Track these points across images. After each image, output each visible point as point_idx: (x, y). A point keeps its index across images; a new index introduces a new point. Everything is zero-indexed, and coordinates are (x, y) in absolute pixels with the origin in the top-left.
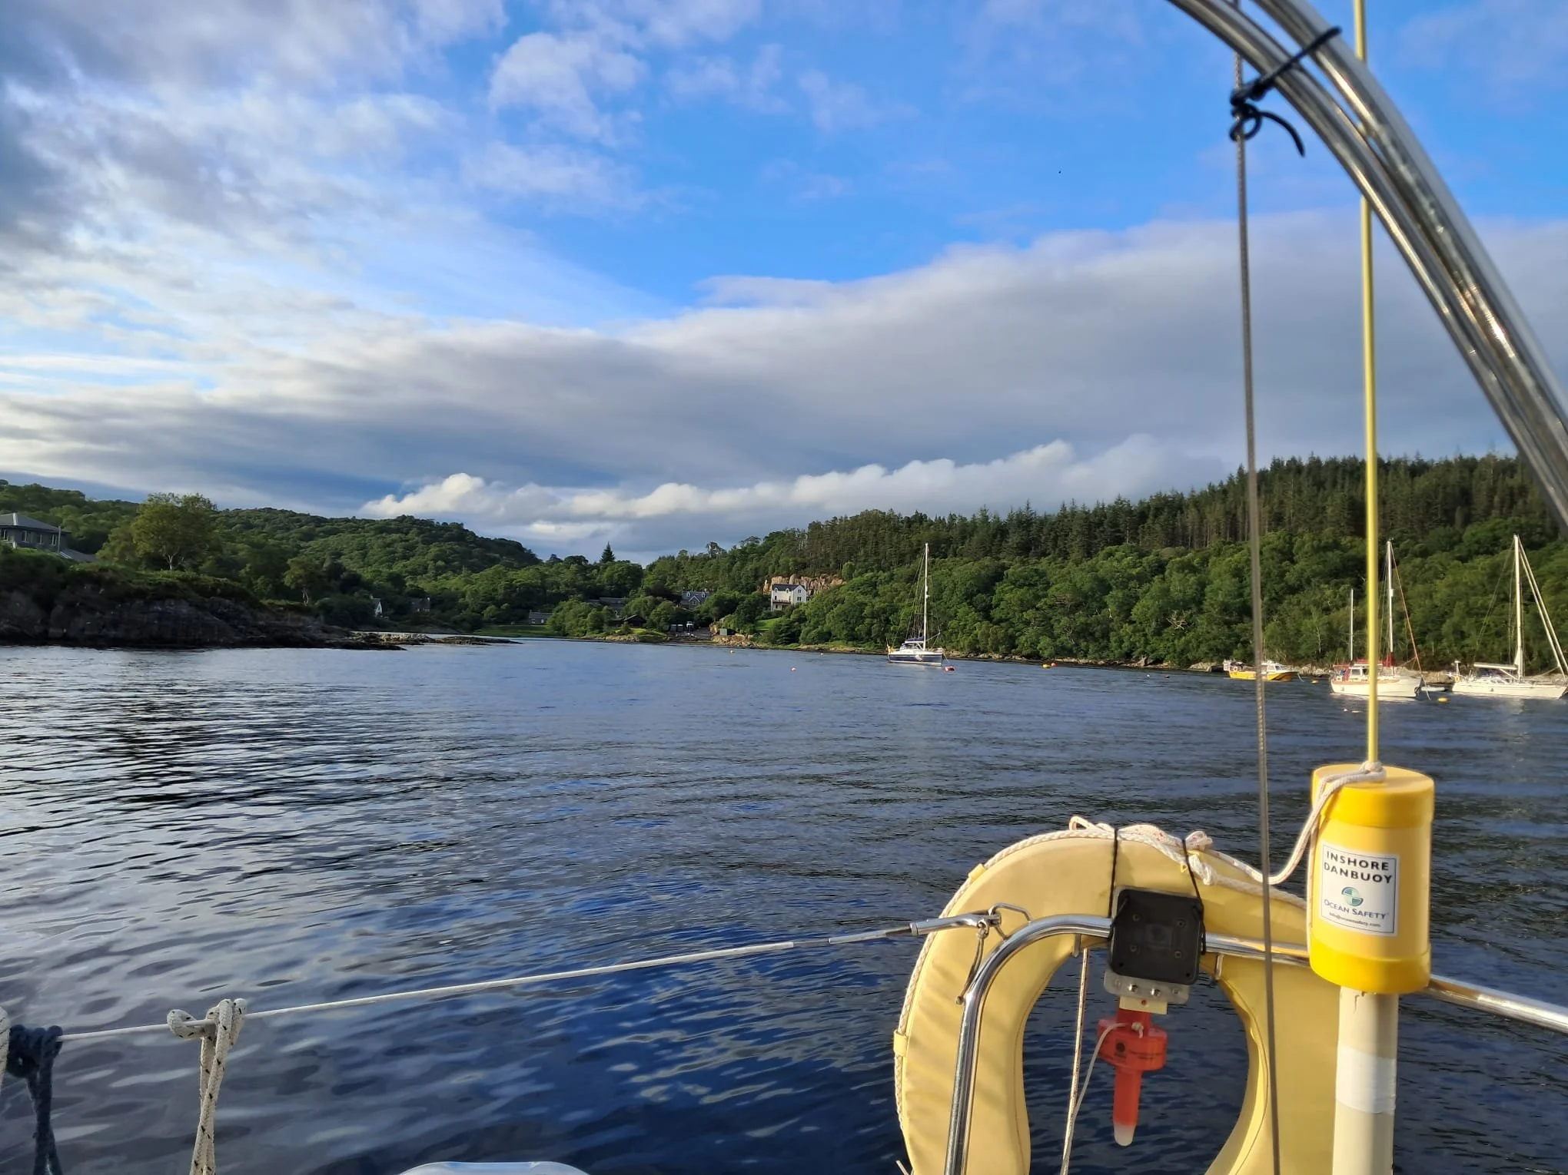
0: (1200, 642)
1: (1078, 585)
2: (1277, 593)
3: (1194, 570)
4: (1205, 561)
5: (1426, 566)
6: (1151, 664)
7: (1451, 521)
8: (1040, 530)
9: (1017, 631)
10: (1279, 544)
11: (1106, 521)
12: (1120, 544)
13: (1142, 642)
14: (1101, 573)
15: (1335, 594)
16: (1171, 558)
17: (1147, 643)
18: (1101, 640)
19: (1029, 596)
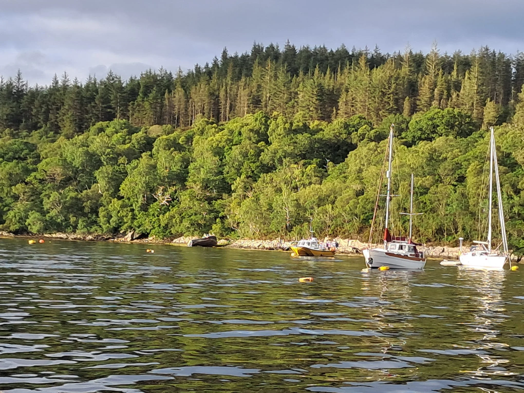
0: (183, 218)
1: (69, 160)
2: (253, 172)
3: (179, 148)
4: (189, 139)
5: (379, 150)
6: (137, 238)
7: (399, 110)
8: (32, 102)
9: (5, 206)
10: (256, 125)
11: (97, 97)
12: (111, 120)
13: (129, 217)
14: (93, 148)
15: (303, 173)
16: (159, 136)
17: (134, 218)
18: (90, 215)
19: (17, 170)
